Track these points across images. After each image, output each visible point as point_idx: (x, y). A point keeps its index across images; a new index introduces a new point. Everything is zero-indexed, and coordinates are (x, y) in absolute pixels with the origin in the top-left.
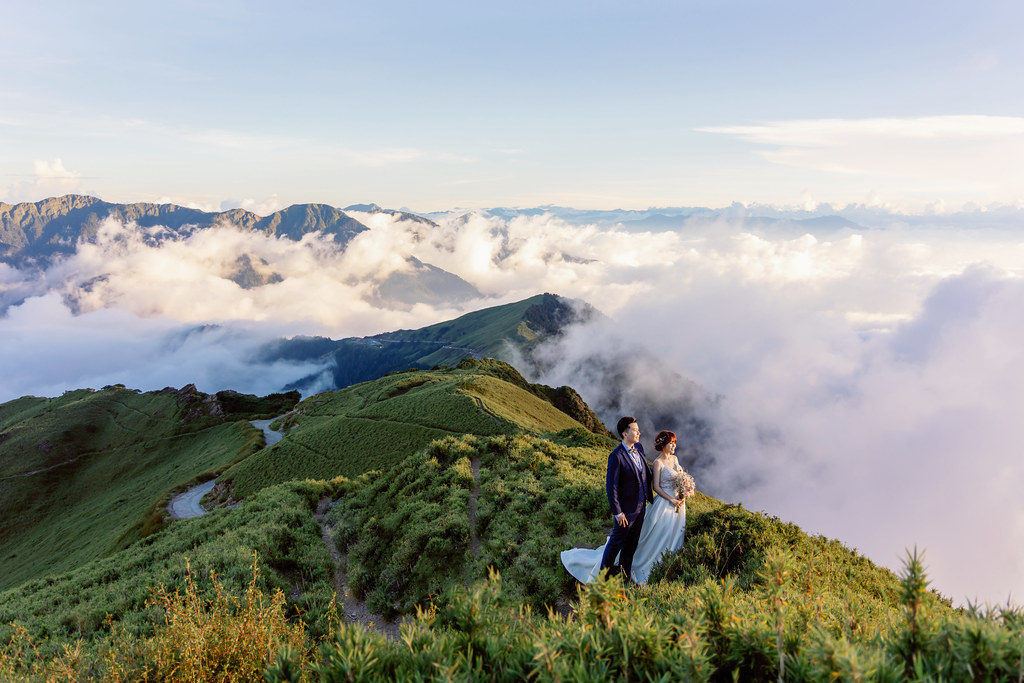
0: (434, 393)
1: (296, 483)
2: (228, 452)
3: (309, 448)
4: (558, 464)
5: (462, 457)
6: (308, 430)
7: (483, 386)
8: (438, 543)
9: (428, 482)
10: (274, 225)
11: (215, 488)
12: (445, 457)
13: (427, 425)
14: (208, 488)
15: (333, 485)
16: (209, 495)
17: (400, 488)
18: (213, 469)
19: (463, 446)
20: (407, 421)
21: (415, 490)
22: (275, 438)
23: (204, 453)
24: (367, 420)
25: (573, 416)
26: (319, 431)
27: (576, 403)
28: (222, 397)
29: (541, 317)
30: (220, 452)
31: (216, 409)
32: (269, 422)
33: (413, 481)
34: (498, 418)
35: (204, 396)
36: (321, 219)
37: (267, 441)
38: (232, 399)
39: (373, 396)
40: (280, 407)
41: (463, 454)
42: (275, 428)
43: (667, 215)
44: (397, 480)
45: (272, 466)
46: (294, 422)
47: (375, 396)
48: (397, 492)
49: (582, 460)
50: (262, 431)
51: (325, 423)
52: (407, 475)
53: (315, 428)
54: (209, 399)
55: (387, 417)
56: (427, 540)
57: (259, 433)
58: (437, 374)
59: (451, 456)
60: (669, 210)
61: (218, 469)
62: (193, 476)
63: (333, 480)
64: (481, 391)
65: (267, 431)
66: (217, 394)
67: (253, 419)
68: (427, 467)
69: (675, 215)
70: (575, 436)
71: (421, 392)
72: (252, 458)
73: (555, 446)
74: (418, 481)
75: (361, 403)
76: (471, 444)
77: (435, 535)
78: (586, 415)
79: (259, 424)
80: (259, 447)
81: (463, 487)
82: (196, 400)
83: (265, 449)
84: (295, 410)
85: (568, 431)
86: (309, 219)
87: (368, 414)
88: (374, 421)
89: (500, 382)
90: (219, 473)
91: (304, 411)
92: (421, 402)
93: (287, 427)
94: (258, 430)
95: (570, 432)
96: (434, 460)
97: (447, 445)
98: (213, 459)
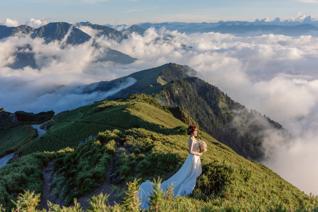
0: (116, 111)
1: (38, 153)
2: (21, 139)
3: (57, 137)
4: (155, 143)
5: (112, 140)
6: (57, 129)
7: (139, 107)
8: (88, 181)
9: (94, 152)
10: (41, 33)
11: (14, 157)
12: (104, 140)
13: (112, 126)
14: (11, 156)
15: (58, 154)
16: (12, 159)
17: (81, 155)
18: (13, 148)
19: (113, 135)
20: (103, 124)
21: (87, 156)
22: (42, 132)
23: (10, 140)
24: (84, 124)
25: (182, 120)
26: (62, 129)
27: (184, 114)
28: (18, 114)
29: (168, 74)
30: (17, 140)
31: (15, 119)
32: (40, 125)
33: (88, 151)
34: (145, 122)
35: (9, 113)
36: (63, 29)
37: (39, 134)
38: (22, 115)
39: (88, 113)
40: (45, 118)
41: (112, 138)
42: (42, 128)
43: (228, 25)
44: (81, 151)
45: (40, 146)
46: (51, 126)
47: (89, 112)
48: (80, 157)
49: (168, 140)
50: (36, 129)
51: (65, 125)
52: (86, 149)
53: (60, 128)
54: (12, 115)
55: (94, 122)
56: (84, 180)
57: (35, 130)
58: (118, 102)
59: (107, 139)
60: (228, 22)
61: (16, 148)
62: (5, 151)
63: (58, 152)
64: (138, 110)
65: (39, 130)
66: (15, 113)
67: (33, 124)
68: (95, 145)
69: (231, 25)
70: (181, 130)
71: (110, 110)
72: (31, 142)
73: (156, 134)
74: (89, 151)
75: (82, 116)
76: (117, 134)
77: (88, 177)
78: (189, 120)
79: (35, 126)
80: (35, 137)
81: (109, 154)
82: (5, 115)
83: (37, 138)
84: (52, 120)
85: (178, 127)
86: (57, 29)
87: (85, 121)
88: (88, 124)
89: (147, 105)
90: (16, 149)
91: (56, 120)
92: (110, 115)
93: (48, 128)
94: (34, 129)
95: (179, 128)
96: (98, 142)
97: (105, 135)
98: (14, 143)
